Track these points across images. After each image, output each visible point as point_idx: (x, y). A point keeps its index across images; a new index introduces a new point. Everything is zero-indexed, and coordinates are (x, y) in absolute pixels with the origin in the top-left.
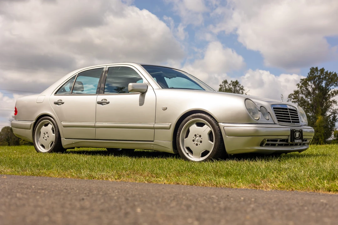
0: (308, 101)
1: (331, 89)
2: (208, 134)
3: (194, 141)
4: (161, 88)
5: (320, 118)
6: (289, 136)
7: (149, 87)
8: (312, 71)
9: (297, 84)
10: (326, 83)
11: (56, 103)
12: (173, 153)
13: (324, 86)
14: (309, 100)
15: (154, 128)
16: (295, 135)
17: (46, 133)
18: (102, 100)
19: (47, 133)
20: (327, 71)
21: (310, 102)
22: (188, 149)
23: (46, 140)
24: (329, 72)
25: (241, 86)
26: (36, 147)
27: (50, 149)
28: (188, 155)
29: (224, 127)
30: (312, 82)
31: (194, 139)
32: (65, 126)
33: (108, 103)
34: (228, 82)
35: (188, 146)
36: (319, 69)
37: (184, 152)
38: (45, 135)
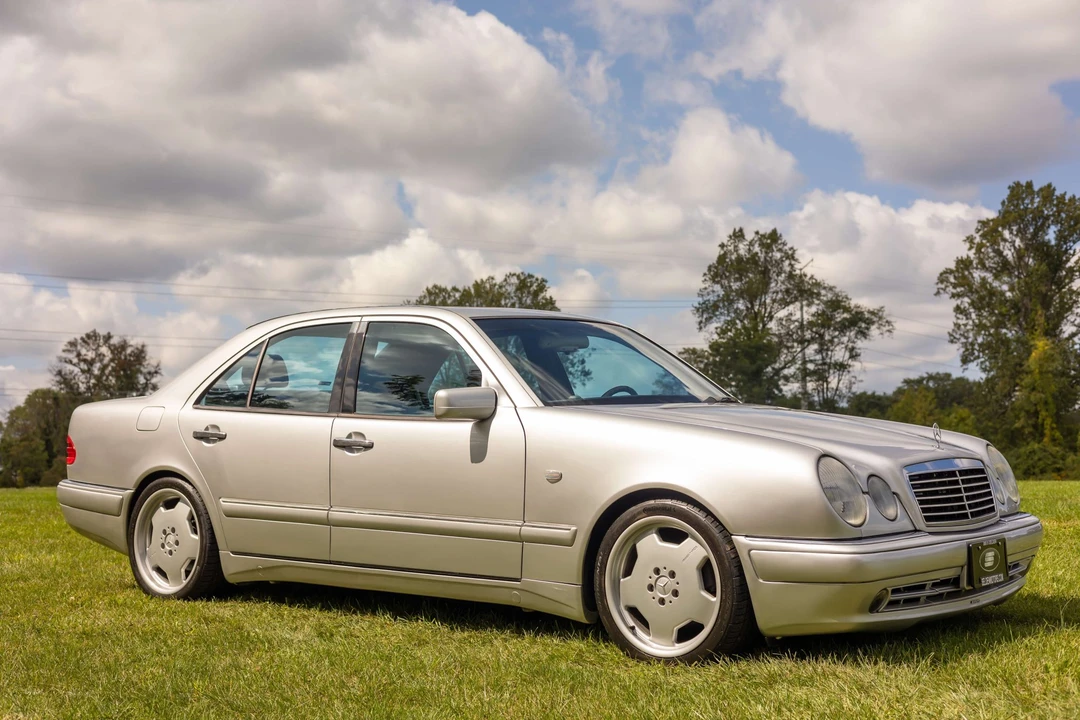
0: (1002, 293)
1: (1075, 251)
2: (697, 568)
3: (651, 588)
4: (541, 404)
5: (1041, 345)
6: (962, 567)
7: (503, 401)
8: (1013, 196)
9: (968, 238)
10: (1059, 231)
11: (201, 437)
12: (584, 620)
13: (1053, 242)
14: (1005, 287)
15: (520, 539)
16: (984, 561)
17: (168, 531)
18: (350, 436)
19: (173, 530)
20: (1063, 192)
21: (1008, 294)
22: (634, 612)
23: (171, 553)
24: (1067, 197)
25: (786, 248)
26: (140, 575)
27: (185, 582)
28: (635, 634)
29: (750, 551)
30: (1015, 228)
31: (652, 581)
32: (230, 514)
33: (370, 447)
34: (746, 237)
35: (632, 603)
36: (1036, 188)
37: (621, 623)
38: (168, 538)
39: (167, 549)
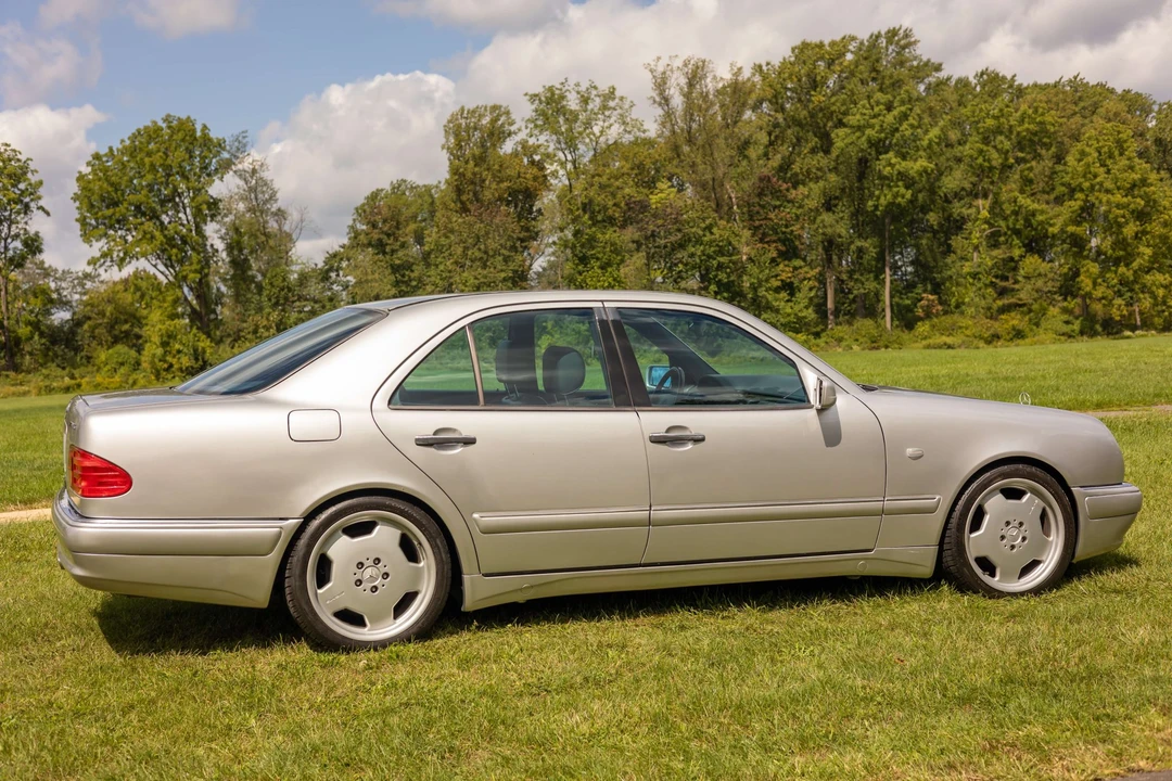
2: (1040, 517)
4: (863, 390)
11: (430, 443)
15: (882, 512)
17: (367, 563)
18: (668, 430)
19: (377, 561)
23: (374, 589)
29: (1086, 498)
31: (1004, 533)
35: (982, 554)
37: (978, 571)
38: (368, 572)
39: (367, 585)
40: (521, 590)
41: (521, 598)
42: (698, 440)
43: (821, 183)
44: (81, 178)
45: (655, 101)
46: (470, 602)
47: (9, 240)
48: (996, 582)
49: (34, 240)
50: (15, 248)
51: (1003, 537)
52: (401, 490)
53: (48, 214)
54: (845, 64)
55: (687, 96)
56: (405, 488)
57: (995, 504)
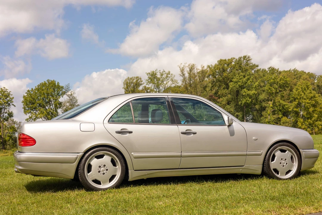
2: (291, 158)
11: (119, 133)
15: (246, 155)
17: (102, 166)
18: (186, 130)
23: (104, 174)
35: (275, 168)
37: (274, 173)
38: (102, 169)
39: (102, 173)
40: (145, 175)
41: (145, 178)
42: (195, 133)
43: (226, 97)
44: (24, 97)
45: (181, 75)
46: (131, 179)
47: (4, 114)
48: (279, 176)
49: (11, 113)
50: (6, 116)
51: (281, 163)
52: (111, 145)
53: (15, 106)
54: (232, 65)
55: (189, 74)
56: (112, 145)
57: (278, 154)
